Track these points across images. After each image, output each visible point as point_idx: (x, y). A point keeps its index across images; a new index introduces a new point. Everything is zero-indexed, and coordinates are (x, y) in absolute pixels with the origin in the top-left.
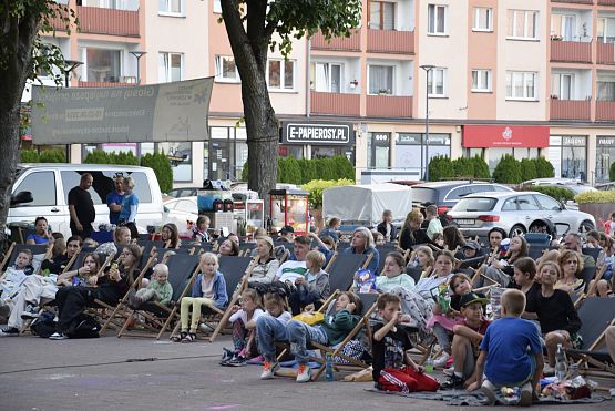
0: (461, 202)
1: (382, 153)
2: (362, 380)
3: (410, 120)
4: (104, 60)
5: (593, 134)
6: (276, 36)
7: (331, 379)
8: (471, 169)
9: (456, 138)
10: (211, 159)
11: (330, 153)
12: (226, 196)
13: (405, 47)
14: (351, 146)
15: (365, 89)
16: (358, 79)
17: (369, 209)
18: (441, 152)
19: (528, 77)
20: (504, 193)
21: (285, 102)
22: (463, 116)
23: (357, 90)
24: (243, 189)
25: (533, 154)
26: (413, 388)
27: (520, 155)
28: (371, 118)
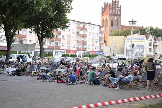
0: (66, 60)
1: (56, 53)
2: (55, 81)
3: (60, 49)
4: (21, 41)
5: (82, 52)
6: (44, 38)
7: (51, 81)
8: (67, 55)
9: (66, 52)
10: (35, 53)
11: (50, 53)
12: (37, 58)
13: (60, 40)
14: (53, 52)
15: (54, 45)
16: (54, 44)
17: (55, 60)
18: (64, 53)
19: (74, 45)
20: (71, 58)
21: (45, 47)
22: (66, 49)
23: (53, 46)
24: (39, 57)
25: (75, 54)
26: (62, 83)
27: (73, 54)
28: (55, 49)
